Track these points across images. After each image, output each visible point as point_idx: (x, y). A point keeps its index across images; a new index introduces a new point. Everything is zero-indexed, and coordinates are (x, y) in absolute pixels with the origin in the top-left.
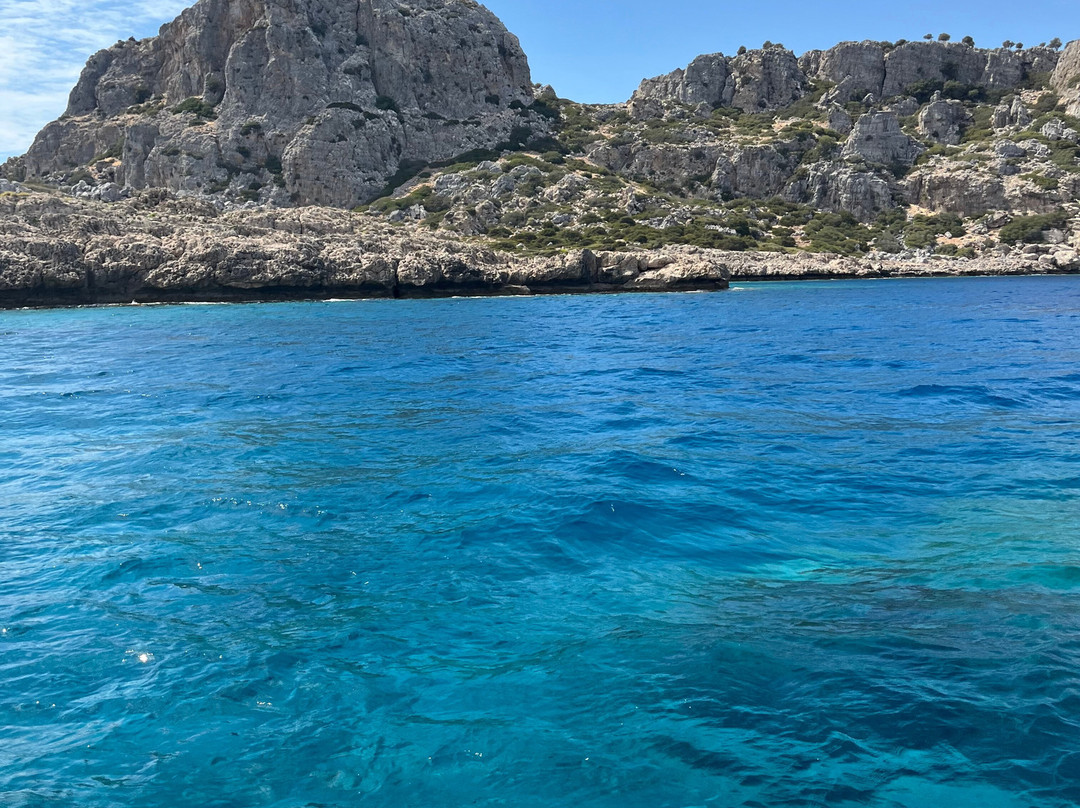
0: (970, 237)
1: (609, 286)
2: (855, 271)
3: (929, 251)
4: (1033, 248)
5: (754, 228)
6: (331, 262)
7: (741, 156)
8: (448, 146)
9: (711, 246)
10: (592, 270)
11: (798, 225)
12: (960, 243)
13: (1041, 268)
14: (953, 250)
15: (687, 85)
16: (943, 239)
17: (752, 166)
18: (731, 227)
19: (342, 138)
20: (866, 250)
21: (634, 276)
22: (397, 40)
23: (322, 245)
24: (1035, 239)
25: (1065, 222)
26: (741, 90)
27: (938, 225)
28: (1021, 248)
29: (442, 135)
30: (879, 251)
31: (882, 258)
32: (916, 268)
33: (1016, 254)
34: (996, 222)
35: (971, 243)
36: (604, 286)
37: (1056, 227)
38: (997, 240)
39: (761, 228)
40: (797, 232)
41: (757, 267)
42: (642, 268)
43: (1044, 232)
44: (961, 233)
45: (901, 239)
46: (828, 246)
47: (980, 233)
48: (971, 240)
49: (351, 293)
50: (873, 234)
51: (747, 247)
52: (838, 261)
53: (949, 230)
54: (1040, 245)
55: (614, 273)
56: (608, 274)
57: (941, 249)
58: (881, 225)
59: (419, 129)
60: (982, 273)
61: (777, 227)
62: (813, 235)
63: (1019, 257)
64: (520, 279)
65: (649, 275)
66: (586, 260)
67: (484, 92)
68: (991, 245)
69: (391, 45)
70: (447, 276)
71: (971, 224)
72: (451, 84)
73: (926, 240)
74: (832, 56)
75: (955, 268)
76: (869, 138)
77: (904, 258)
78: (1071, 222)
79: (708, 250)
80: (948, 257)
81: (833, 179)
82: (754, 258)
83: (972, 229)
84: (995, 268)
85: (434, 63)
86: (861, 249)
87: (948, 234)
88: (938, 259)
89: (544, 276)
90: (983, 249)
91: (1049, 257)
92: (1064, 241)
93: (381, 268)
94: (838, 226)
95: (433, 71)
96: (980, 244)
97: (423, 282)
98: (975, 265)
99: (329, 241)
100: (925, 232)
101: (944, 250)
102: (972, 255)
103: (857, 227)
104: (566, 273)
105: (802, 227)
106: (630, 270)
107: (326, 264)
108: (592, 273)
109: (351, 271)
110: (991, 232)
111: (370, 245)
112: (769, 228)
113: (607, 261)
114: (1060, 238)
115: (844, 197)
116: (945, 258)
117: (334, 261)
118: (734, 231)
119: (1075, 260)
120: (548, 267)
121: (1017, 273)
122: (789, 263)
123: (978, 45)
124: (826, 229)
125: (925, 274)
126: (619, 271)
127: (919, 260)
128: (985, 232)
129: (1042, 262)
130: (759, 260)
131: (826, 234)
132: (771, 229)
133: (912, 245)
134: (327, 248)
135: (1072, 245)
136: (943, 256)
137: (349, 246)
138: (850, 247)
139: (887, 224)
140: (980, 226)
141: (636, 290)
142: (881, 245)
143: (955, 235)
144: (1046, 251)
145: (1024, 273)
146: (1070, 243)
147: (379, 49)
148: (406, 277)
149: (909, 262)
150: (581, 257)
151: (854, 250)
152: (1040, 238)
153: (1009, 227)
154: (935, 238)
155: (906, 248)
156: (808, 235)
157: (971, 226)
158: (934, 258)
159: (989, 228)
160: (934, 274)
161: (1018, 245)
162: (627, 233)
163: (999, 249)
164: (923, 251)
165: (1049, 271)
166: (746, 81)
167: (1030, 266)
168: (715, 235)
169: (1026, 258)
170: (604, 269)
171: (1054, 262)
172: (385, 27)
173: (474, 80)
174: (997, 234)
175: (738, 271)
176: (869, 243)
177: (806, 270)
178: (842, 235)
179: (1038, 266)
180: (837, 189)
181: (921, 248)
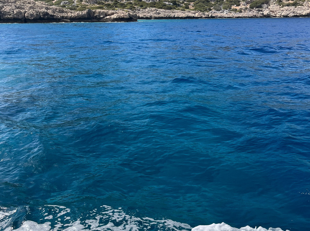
0: (241, 6)
1: (97, 20)
2: (202, 16)
3: (229, 11)
4: (258, 10)
5: (178, 3)
6: (5, 12)
9: (161, 8)
10: (92, 15)
11: (192, 2)
12: (238, 8)
13: (259, 16)
14: (235, 10)
16: (234, 7)
18: (171, 2)
20: (210, 10)
21: (103, 17)
23: (3, 7)
24: (259, 7)
25: (268, 2)
27: (233, 2)
28: (255, 10)
30: (214, 10)
31: (214, 12)
32: (223, 16)
33: (253, 11)
34: (249, 2)
35: (241, 8)
36: (95, 20)
37: (266, 4)
38: (249, 7)
39: (181, 3)
40: (191, 4)
41: (172, 15)
42: (106, 15)
43: (262, 5)
44: (239, 5)
45: (222, 7)
46: (199, 8)
47: (244, 5)
48: (241, 7)
49: (11, 21)
50: (213, 5)
51: (172, 9)
52: (198, 13)
53: (236, 4)
54: (260, 9)
55: (98, 16)
56: (96, 17)
57: (232, 10)
58: (216, 3)
60: (241, 17)
61: (186, 3)
62: (195, 5)
63: (254, 12)
64: (68, 18)
65: (108, 17)
66: (89, 12)
68: (246, 8)
70: (42, 16)
71: (242, 2)
73: (228, 7)
75: (234, 16)
77: (221, 12)
78: (270, 2)
79: (160, 9)
80: (234, 12)
82: (173, 12)
83: (242, 4)
84: (245, 16)
86: (209, 10)
87: (235, 5)
88: (231, 13)
89: (76, 17)
90: (244, 10)
91: (262, 12)
92: (267, 8)
93: (20, 14)
94: (204, 3)
96: (243, 9)
97: (32, 18)
98: (240, 15)
99: (6, 6)
100: (229, 4)
101: (233, 10)
102: (241, 12)
103: (209, 3)
104: (83, 16)
105: (193, 3)
106: (102, 15)
107: (2, 12)
108: (92, 16)
109: (10, 15)
110: (248, 5)
111: (19, 7)
112: (183, 3)
113: (96, 13)
114: (266, 7)
116: (233, 13)
117: (6, 12)
118: (172, 4)
119: (269, 13)
120: (78, 14)
121: (251, 17)
122: (182, 14)
124: (200, 4)
125: (225, 17)
126: (99, 16)
127: (225, 13)
128: (246, 5)
129: (259, 14)
130: (174, 13)
131: (200, 5)
132: (184, 3)
133: (224, 9)
134: (5, 8)
135: (269, 9)
136: (232, 12)
137: (12, 7)
138: (205, 9)
139: (218, 2)
140: (245, 3)
141: (104, 21)
142: (215, 9)
143: (237, 6)
144: (261, 11)
145: (253, 17)
146: (269, 8)
148: (27, 17)
149: (222, 14)
150: (87, 11)
151: (207, 10)
152: (261, 7)
153: (252, 3)
154: (231, 6)
155: (222, 9)
156: (194, 5)
157: (242, 3)
158: (230, 13)
159: (247, 4)
160: (228, 17)
161: (254, 9)
162: (139, 4)
163: (248, 10)
164: (227, 10)
165: (261, 17)
167: (256, 15)
168: (163, 5)
169: (255, 13)
170: (95, 15)
171: (263, 14)
174: (249, 5)
175: (167, 16)
176: (211, 8)
177: (186, 16)
178: (204, 5)
179: (258, 15)
181: (227, 9)
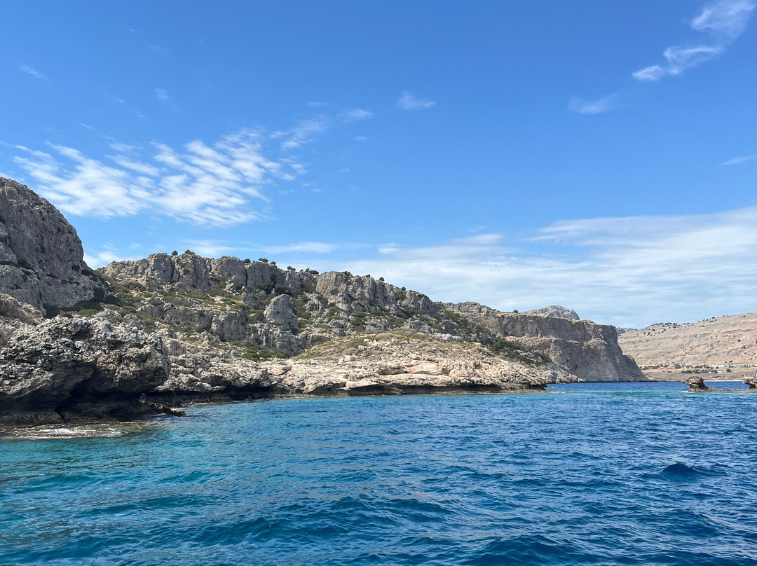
7: (226, 318)
8: (66, 297)
15: (153, 270)
17: (231, 323)
19: (18, 287)
22: (28, 223)
26: (184, 276)
29: (62, 289)
59: (50, 285)
67: (71, 263)
69: (24, 225)
72: (55, 256)
74: (222, 263)
76: (278, 313)
81: (271, 333)
85: (46, 241)
95: (45, 245)
115: (278, 344)
123: (298, 270)
147: (14, 227)
166: (186, 272)
172: (20, 213)
173: (65, 255)
180: (274, 339)
